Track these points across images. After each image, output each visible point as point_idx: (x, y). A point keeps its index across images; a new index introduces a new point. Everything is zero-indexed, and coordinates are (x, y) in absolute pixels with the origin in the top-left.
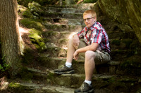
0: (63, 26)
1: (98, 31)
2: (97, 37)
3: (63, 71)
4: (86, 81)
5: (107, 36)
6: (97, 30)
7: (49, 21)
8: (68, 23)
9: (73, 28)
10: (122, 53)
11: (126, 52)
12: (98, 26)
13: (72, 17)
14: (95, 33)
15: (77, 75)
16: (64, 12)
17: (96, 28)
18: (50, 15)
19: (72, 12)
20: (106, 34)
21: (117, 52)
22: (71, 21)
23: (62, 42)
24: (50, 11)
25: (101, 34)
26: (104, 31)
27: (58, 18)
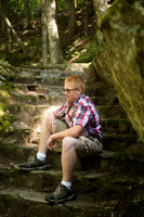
0: (41, 97)
1: (85, 109)
2: (81, 117)
3: (32, 166)
5: (97, 116)
6: (83, 106)
7: (21, 88)
8: (48, 92)
9: (56, 99)
10: (120, 140)
11: (126, 138)
13: (55, 84)
14: (79, 111)
16: (44, 75)
17: (81, 104)
18: (23, 80)
19: (57, 76)
21: (112, 139)
22: (54, 90)
23: (36, 121)
24: (25, 74)
25: (88, 113)
26: (93, 109)
27: (35, 84)
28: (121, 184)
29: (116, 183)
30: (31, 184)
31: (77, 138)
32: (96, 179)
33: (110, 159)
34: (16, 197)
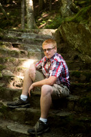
0: (22, 52)
1: (59, 64)
3: (17, 105)
4: (41, 119)
5: (67, 69)
6: (57, 62)
7: (7, 45)
8: (27, 49)
9: (33, 54)
10: (82, 87)
11: (86, 86)
12: (58, 58)
13: (32, 43)
14: (54, 66)
15: (32, 110)
16: (24, 36)
17: (56, 60)
18: (9, 40)
19: (33, 38)
20: (66, 67)
21: (76, 86)
22: (31, 47)
23: (19, 70)
24: (10, 35)
25: (61, 67)
27: (17, 43)
28: (85, 121)
29: (81, 121)
30: (15, 118)
31: (52, 85)
32: (66, 117)
33: (75, 102)
34: (5, 128)
